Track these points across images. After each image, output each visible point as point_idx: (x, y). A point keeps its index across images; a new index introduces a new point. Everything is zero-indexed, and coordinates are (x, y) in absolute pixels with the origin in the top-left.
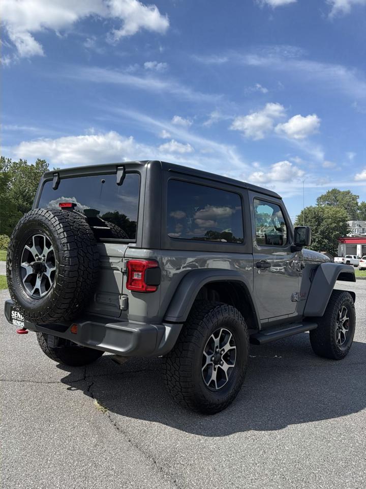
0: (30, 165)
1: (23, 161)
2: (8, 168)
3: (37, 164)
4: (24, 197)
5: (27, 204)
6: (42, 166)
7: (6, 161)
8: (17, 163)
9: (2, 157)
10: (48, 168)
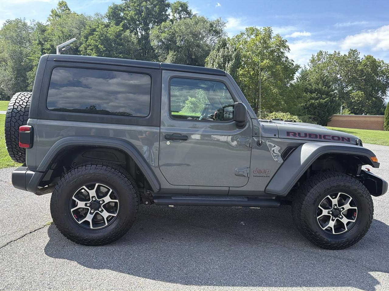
0: (343, 55)
1: (337, 52)
2: (325, 59)
3: (349, 53)
4: (324, 82)
5: (325, 88)
6: (353, 55)
7: (324, 54)
8: (332, 55)
9: (320, 51)
10: (358, 56)
